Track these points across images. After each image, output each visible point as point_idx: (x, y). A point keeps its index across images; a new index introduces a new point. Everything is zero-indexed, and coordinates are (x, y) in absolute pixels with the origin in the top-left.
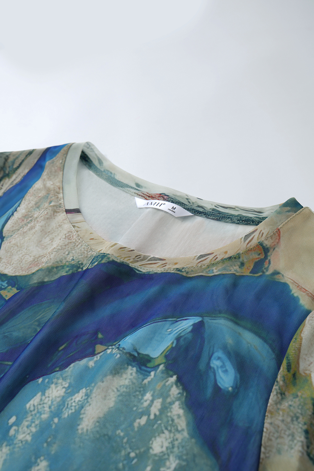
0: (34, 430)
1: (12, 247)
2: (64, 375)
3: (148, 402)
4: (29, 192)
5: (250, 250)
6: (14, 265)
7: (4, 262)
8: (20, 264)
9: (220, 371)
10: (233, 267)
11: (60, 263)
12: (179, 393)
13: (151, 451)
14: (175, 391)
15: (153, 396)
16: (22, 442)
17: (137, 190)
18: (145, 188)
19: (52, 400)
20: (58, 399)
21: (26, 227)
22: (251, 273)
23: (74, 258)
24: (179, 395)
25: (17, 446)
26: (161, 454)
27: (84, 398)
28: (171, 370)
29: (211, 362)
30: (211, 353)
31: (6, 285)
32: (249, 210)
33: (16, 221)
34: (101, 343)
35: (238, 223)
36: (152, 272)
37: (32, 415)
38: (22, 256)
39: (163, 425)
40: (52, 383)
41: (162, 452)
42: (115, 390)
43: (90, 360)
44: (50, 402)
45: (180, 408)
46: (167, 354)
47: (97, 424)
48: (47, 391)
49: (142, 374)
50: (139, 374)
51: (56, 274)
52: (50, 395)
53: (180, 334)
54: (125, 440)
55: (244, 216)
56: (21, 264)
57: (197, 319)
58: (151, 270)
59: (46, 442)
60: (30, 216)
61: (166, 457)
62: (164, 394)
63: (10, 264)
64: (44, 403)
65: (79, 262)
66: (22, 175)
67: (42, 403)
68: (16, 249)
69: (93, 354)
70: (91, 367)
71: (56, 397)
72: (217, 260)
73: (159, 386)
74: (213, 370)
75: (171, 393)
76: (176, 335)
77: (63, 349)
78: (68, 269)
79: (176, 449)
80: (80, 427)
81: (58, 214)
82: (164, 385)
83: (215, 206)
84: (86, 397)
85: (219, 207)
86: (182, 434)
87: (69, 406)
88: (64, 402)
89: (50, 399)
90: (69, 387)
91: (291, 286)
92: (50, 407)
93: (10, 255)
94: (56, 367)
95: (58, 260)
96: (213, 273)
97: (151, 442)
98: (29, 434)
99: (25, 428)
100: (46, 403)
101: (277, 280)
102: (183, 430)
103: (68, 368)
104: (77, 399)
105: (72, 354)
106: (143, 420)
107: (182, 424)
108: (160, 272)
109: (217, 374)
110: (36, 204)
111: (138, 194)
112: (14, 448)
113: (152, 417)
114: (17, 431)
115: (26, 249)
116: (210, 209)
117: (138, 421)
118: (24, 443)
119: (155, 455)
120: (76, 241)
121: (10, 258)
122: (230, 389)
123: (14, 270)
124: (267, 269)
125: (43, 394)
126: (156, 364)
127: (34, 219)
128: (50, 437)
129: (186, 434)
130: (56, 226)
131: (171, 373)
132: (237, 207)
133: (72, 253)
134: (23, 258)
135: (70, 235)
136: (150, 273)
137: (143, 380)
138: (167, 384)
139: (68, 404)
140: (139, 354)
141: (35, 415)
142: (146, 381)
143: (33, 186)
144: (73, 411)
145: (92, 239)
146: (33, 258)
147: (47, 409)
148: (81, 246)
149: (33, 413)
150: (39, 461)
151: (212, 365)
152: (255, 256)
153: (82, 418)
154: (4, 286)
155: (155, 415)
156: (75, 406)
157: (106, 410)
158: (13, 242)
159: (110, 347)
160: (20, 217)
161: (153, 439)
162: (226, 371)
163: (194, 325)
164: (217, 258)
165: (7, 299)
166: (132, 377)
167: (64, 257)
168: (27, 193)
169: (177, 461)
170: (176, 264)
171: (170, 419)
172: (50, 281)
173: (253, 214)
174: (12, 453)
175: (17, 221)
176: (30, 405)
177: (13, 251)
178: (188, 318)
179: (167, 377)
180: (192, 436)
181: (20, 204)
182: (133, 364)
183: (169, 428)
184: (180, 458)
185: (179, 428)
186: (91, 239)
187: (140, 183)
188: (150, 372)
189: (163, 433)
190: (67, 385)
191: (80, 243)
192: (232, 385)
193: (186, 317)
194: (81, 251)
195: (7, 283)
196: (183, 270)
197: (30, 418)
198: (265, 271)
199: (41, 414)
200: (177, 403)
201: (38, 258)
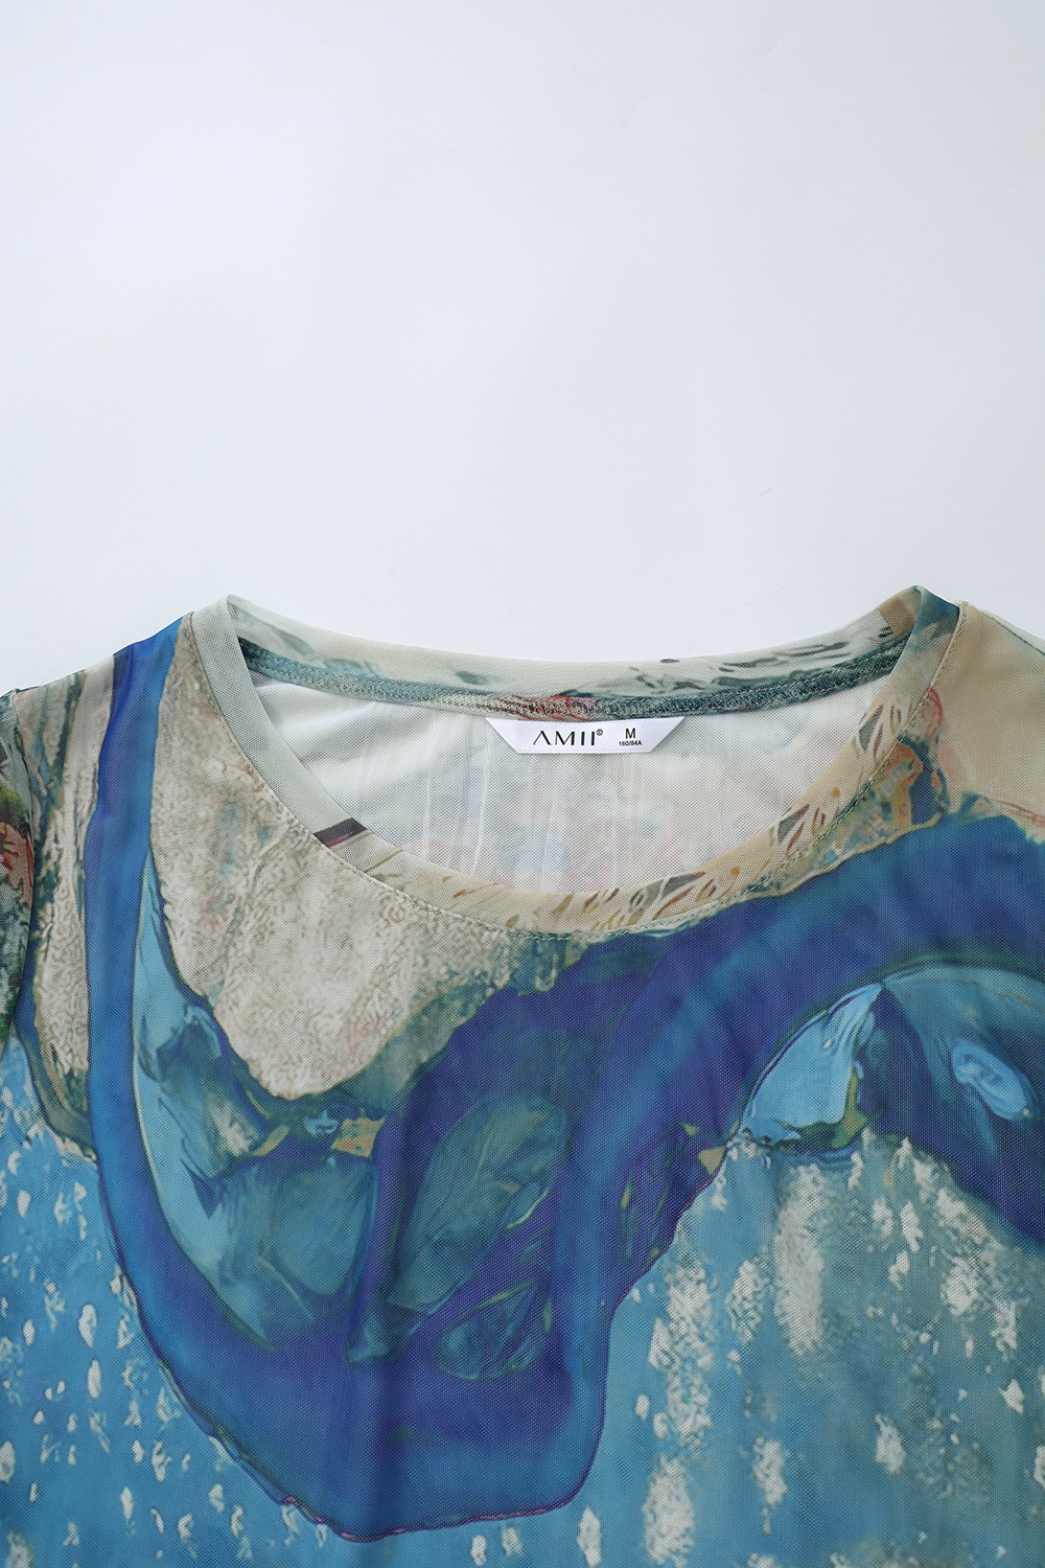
0: (703, 1399)
1: (255, 1013)
2: (680, 1257)
3: (889, 1223)
4: (153, 820)
5: (889, 764)
6: (305, 1061)
7: (273, 1066)
8: (319, 1050)
9: (984, 1084)
10: (870, 826)
11: (423, 995)
12: (935, 1171)
13: (953, 1311)
14: (923, 1171)
15: (889, 1205)
16: (696, 1435)
17: (478, 693)
18: (497, 679)
19: (694, 1321)
20: (707, 1312)
21: (237, 939)
22: (915, 822)
23: (454, 968)
24: (937, 1176)
25: (691, 1448)
26: (975, 1307)
27: (761, 1282)
28: (890, 1132)
29: (957, 1074)
30: (944, 1053)
31: (334, 1122)
32: (810, 650)
33: (195, 935)
34: (705, 1146)
35: (806, 700)
36: (694, 920)
37: (676, 1374)
38: (307, 1025)
39: (943, 1252)
40: (667, 1286)
41: (975, 1302)
42: (806, 1232)
43: (711, 1194)
44: (694, 1328)
45: (953, 1200)
46: (858, 1101)
47: (826, 1321)
48: (669, 1309)
49: (834, 1170)
50: (829, 1173)
51: (436, 1029)
52: (684, 1314)
53: (856, 1042)
54: (894, 1320)
55: (808, 673)
56: (324, 1050)
57: (872, 992)
58: (686, 917)
59: (746, 1407)
60: (225, 898)
61: (987, 1306)
62: (907, 1190)
63: (293, 1064)
64: (682, 1338)
65: (472, 973)
66: (89, 774)
67: (677, 1338)
68: (271, 1015)
69: (706, 1179)
70: (722, 1209)
71: (697, 1310)
72: (827, 821)
73: (887, 1179)
74: (969, 1090)
75: (918, 1179)
76: (850, 1050)
77: (632, 1202)
78: (458, 1004)
79: (996, 1284)
80: (793, 1343)
81: (308, 858)
82: (898, 1171)
83: (721, 669)
84: (767, 1280)
85: (732, 668)
86: (990, 1249)
87: (740, 1314)
88: (722, 1311)
89: (689, 1320)
90: (708, 1275)
91: (1020, 822)
92: (702, 1338)
93: (270, 1040)
94: (648, 1251)
95: (414, 991)
96: (837, 858)
97: (942, 1296)
98: (698, 1412)
99: (682, 1406)
100: (687, 1334)
101: (981, 818)
102: (986, 1240)
103: (676, 1236)
104: (748, 1292)
105: (661, 1203)
106: (902, 1264)
107: (978, 1229)
108: (711, 915)
109: (983, 1095)
110: (214, 853)
111: (490, 707)
112: (688, 1456)
113: (915, 1247)
114: (670, 1421)
115: (300, 1002)
116: (713, 682)
117: (893, 1269)
118: (701, 1434)
119: (966, 1314)
120: (421, 918)
121: (276, 1046)
122: (1026, 1113)
123: (319, 1073)
124: (944, 796)
125: (667, 1319)
126: (851, 1133)
127: (245, 904)
128: (746, 1395)
129: (996, 1245)
130: (328, 896)
131: (893, 1138)
132: (779, 654)
133: (434, 954)
134: (311, 1029)
135: (392, 909)
136: (692, 925)
137: (846, 1182)
138: (901, 1165)
139: (734, 1311)
140: (799, 1131)
141: (683, 1368)
142: (853, 1181)
143: (155, 794)
144: (758, 1319)
145: (459, 894)
146: (342, 1018)
147: (698, 1344)
148: (447, 926)
149: (675, 1367)
150: (756, 1449)
151: (962, 1080)
152: (901, 776)
153: (786, 1324)
154: (330, 1127)
155: (918, 1239)
156: (755, 1308)
157: (816, 1283)
158: (245, 1000)
159: (729, 1144)
160: (196, 917)
161: (943, 1287)
162: (997, 1080)
163: (873, 1008)
164: (824, 817)
165: (367, 1153)
166: (821, 1188)
167: (422, 975)
168: (153, 828)
169: (1013, 1304)
170: (736, 871)
171: (948, 1232)
172: (438, 1055)
173: (825, 658)
174: (693, 1468)
175: (198, 933)
176: (657, 1356)
177: (268, 1025)
178: (850, 995)
179: (893, 1152)
180: (1012, 1245)
181: (156, 873)
182: (804, 1158)
183: (960, 1251)
184: (1013, 1295)
185: (978, 1241)
186: (455, 896)
187: (472, 671)
188: (848, 1158)
189: (954, 1265)
190: (702, 1274)
191: (435, 920)
192: (1025, 1104)
193: (844, 994)
194: (458, 941)
195: (331, 1116)
196: (766, 884)
197: (677, 1382)
198: (943, 804)
199: (694, 1361)
200: (942, 1194)
201: (354, 1012)
